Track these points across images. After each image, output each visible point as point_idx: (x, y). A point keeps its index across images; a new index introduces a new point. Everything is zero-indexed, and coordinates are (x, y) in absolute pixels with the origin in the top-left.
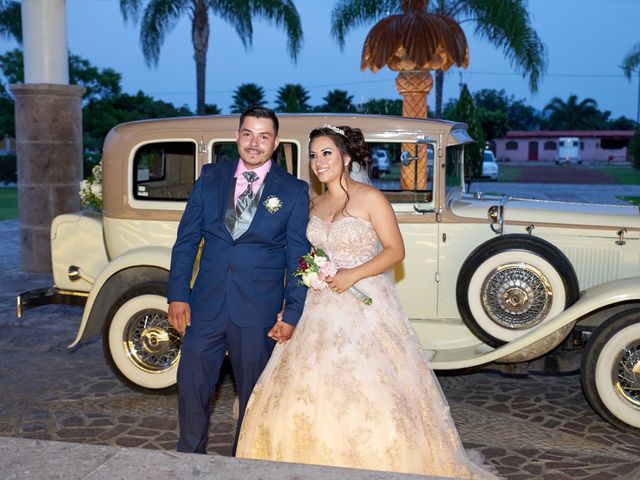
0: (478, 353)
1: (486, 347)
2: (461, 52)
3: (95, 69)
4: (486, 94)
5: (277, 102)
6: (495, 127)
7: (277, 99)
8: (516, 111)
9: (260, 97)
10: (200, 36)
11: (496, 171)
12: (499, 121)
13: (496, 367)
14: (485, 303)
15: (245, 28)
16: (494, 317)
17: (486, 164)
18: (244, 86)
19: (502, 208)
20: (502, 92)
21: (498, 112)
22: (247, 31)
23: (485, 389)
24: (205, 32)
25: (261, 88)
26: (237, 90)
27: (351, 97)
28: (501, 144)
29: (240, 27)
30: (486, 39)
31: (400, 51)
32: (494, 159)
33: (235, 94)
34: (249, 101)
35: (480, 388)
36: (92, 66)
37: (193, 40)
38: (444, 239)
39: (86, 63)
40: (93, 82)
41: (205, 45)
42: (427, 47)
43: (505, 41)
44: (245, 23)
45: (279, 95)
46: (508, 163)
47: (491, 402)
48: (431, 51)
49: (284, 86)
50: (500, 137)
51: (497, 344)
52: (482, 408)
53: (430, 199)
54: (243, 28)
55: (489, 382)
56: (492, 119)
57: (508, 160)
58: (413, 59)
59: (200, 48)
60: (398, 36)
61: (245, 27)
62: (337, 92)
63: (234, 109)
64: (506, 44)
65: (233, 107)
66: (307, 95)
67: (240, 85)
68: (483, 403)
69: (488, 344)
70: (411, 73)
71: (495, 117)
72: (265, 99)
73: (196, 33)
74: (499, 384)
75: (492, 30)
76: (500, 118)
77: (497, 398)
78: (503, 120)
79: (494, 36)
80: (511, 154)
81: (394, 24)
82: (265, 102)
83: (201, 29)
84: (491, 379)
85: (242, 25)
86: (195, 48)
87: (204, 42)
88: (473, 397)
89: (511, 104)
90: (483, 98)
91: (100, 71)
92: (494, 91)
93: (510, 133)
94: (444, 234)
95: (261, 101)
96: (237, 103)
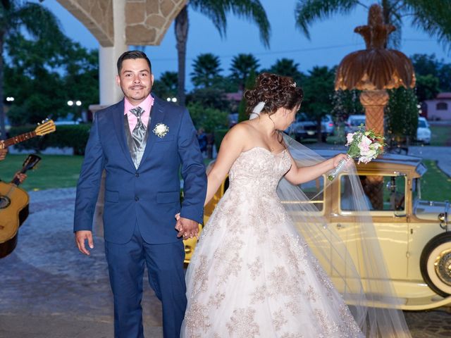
0: (434, 300)
1: (438, 296)
2: (409, 79)
3: (84, 50)
4: (418, 59)
5: (231, 69)
6: (427, 90)
7: (231, 67)
8: (446, 74)
9: (216, 65)
10: (182, 29)
11: (429, 136)
12: (430, 85)
13: (444, 309)
14: (438, 271)
15: (220, 21)
16: (443, 280)
17: (420, 130)
18: (202, 55)
19: (446, 213)
20: (433, 56)
21: (429, 77)
22: (222, 22)
23: (436, 322)
24: (185, 26)
25: (217, 58)
26: (197, 59)
27: (297, 65)
28: (432, 106)
29: (216, 19)
30: (421, 29)
31: (365, 78)
32: (427, 125)
33: (195, 63)
34: (207, 69)
35: (432, 321)
36: (82, 48)
37: (176, 32)
38: (412, 232)
39: (77, 45)
40: (82, 61)
41: (185, 37)
42: (385, 76)
43: (438, 30)
44: (220, 16)
45: (233, 63)
46: (438, 122)
47: (441, 330)
48: (388, 78)
49: (237, 56)
50: (431, 99)
51: (445, 295)
52: (436, 333)
53: (403, 209)
54: (218, 21)
55: (439, 318)
56: (424, 83)
57: (438, 119)
58: (375, 84)
59: (181, 39)
60: (363, 67)
61: (220, 19)
62: (284, 60)
63: (193, 76)
64: (439, 33)
65: (193, 74)
66: (258, 63)
67: (199, 55)
68: (436, 331)
69: (440, 295)
70: (372, 92)
71: (427, 81)
72: (221, 67)
73: (179, 26)
74: (446, 319)
75: (427, 22)
76: (431, 82)
77: (445, 328)
78: (434, 83)
79: (429, 27)
80: (441, 113)
81: (360, 58)
82: (220, 70)
83: (182, 24)
84: (440, 316)
85: (218, 17)
86: (177, 39)
87: (184, 34)
88: (430, 327)
89: (441, 66)
90: (415, 62)
91: (88, 52)
92: (425, 55)
93: (442, 94)
94: (412, 230)
95: (217, 69)
96: (196, 70)
